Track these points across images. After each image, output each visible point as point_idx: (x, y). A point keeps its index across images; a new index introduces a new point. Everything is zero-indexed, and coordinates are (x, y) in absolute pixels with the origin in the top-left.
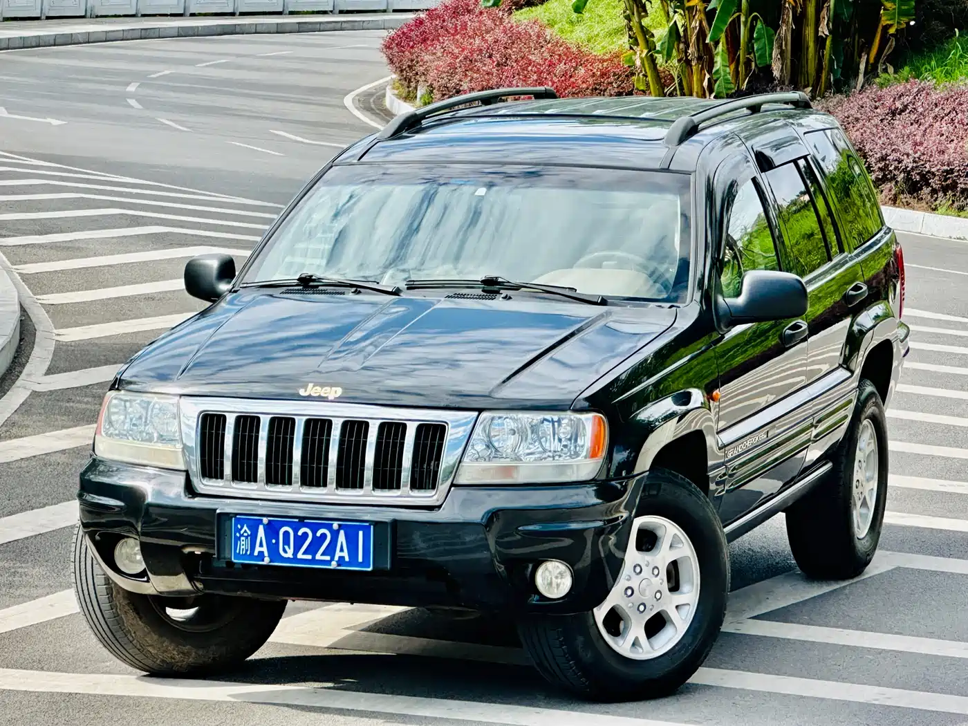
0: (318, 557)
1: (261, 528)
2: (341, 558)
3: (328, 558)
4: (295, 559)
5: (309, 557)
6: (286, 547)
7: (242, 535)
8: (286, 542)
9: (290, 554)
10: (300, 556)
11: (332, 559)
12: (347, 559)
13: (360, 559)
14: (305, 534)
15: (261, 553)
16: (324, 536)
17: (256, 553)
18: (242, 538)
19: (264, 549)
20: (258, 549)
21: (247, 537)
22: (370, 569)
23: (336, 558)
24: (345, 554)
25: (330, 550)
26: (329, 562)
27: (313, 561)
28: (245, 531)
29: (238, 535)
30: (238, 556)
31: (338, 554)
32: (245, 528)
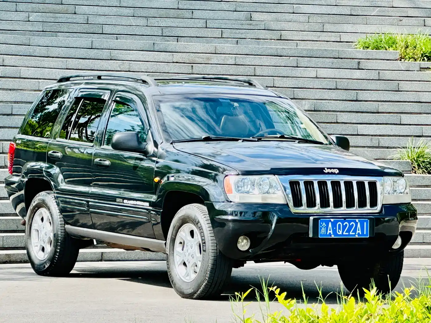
0: (351, 233)
1: (330, 223)
2: (359, 233)
3: (354, 234)
4: (342, 235)
5: (347, 234)
6: (339, 230)
7: (323, 227)
8: (339, 228)
9: (341, 233)
10: (344, 233)
11: (356, 234)
12: (360, 234)
13: (365, 233)
14: (346, 225)
15: (330, 233)
16: (353, 225)
17: (328, 234)
18: (323, 228)
19: (331, 232)
20: (329, 232)
21: (324, 227)
22: (368, 237)
23: (357, 233)
24: (360, 232)
25: (355, 231)
26: (355, 235)
27: (349, 235)
28: (324, 225)
29: (321, 227)
30: (321, 235)
31: (358, 232)
32: (324, 224)
